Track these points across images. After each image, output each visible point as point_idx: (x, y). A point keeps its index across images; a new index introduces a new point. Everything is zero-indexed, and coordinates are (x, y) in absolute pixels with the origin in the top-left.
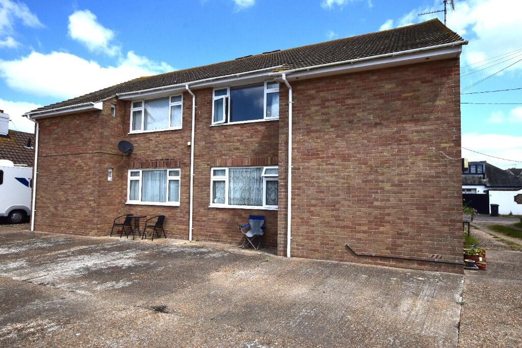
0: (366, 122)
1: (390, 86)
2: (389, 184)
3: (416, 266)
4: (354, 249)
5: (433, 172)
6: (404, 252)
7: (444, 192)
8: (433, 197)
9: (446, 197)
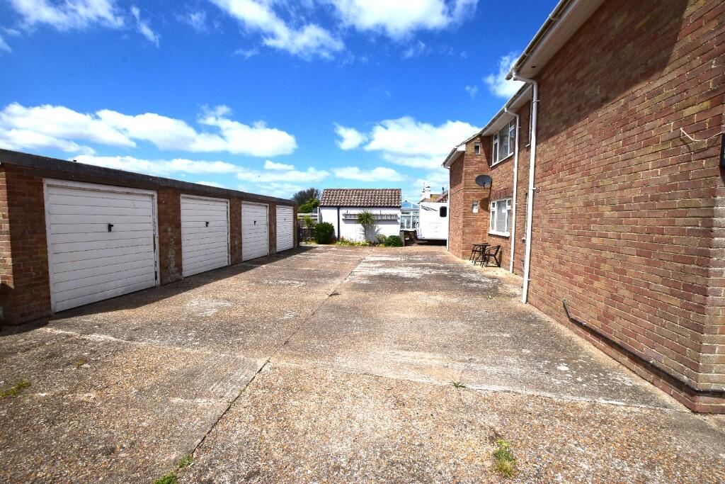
0: (593, 102)
1: (620, 20)
2: (609, 208)
3: (626, 359)
4: (570, 309)
5: (666, 178)
6: (616, 330)
7: (679, 221)
8: (661, 232)
9: (682, 232)
